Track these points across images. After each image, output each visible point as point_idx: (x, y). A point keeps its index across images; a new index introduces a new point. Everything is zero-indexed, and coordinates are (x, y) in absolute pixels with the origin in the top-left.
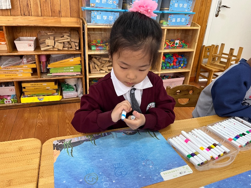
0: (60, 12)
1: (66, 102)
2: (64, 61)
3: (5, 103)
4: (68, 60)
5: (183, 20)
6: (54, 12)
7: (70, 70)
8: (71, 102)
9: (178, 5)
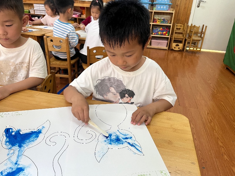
5: (165, 7)
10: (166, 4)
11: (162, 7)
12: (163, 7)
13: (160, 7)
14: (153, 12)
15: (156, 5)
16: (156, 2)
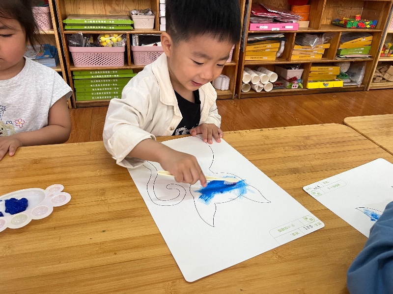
1: (347, 90)
2: (356, 40)
3: (292, 88)
4: (360, 39)
7: (360, 52)
8: (351, 90)
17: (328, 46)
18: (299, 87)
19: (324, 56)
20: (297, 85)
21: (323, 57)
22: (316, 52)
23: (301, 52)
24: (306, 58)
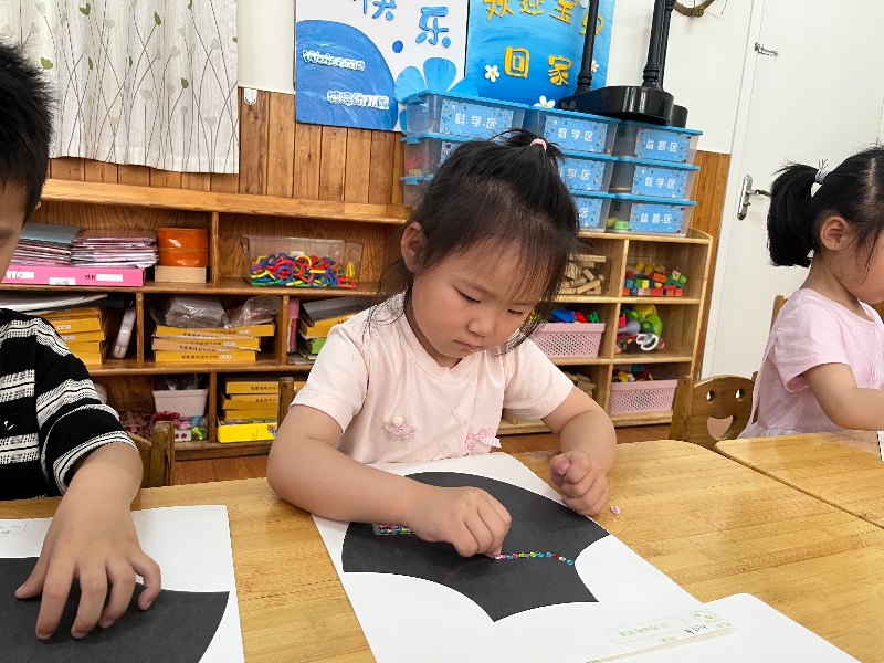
0: (342, 188)
5: (668, 219)
6: (327, 188)
9: (655, 182)
10: (673, 205)
11: (656, 218)
12: (662, 218)
13: (650, 218)
14: (627, 243)
15: (633, 209)
16: (630, 192)
17: (269, 331)
18: (195, 438)
19: (259, 356)
20: (189, 433)
21: (257, 359)
22: (233, 344)
23: (184, 345)
24: (206, 361)
